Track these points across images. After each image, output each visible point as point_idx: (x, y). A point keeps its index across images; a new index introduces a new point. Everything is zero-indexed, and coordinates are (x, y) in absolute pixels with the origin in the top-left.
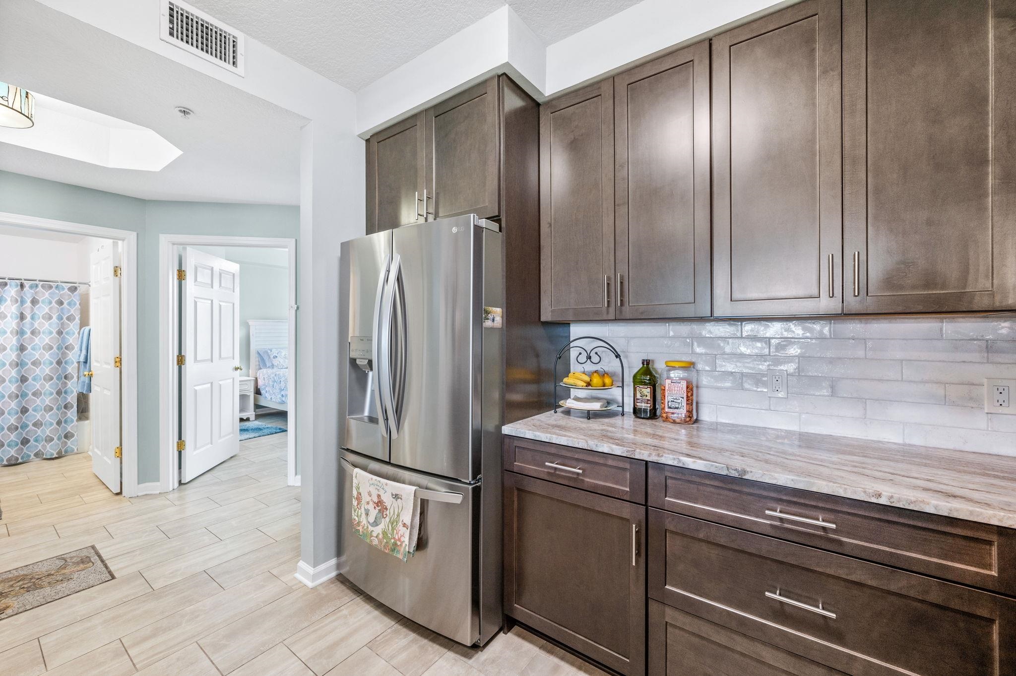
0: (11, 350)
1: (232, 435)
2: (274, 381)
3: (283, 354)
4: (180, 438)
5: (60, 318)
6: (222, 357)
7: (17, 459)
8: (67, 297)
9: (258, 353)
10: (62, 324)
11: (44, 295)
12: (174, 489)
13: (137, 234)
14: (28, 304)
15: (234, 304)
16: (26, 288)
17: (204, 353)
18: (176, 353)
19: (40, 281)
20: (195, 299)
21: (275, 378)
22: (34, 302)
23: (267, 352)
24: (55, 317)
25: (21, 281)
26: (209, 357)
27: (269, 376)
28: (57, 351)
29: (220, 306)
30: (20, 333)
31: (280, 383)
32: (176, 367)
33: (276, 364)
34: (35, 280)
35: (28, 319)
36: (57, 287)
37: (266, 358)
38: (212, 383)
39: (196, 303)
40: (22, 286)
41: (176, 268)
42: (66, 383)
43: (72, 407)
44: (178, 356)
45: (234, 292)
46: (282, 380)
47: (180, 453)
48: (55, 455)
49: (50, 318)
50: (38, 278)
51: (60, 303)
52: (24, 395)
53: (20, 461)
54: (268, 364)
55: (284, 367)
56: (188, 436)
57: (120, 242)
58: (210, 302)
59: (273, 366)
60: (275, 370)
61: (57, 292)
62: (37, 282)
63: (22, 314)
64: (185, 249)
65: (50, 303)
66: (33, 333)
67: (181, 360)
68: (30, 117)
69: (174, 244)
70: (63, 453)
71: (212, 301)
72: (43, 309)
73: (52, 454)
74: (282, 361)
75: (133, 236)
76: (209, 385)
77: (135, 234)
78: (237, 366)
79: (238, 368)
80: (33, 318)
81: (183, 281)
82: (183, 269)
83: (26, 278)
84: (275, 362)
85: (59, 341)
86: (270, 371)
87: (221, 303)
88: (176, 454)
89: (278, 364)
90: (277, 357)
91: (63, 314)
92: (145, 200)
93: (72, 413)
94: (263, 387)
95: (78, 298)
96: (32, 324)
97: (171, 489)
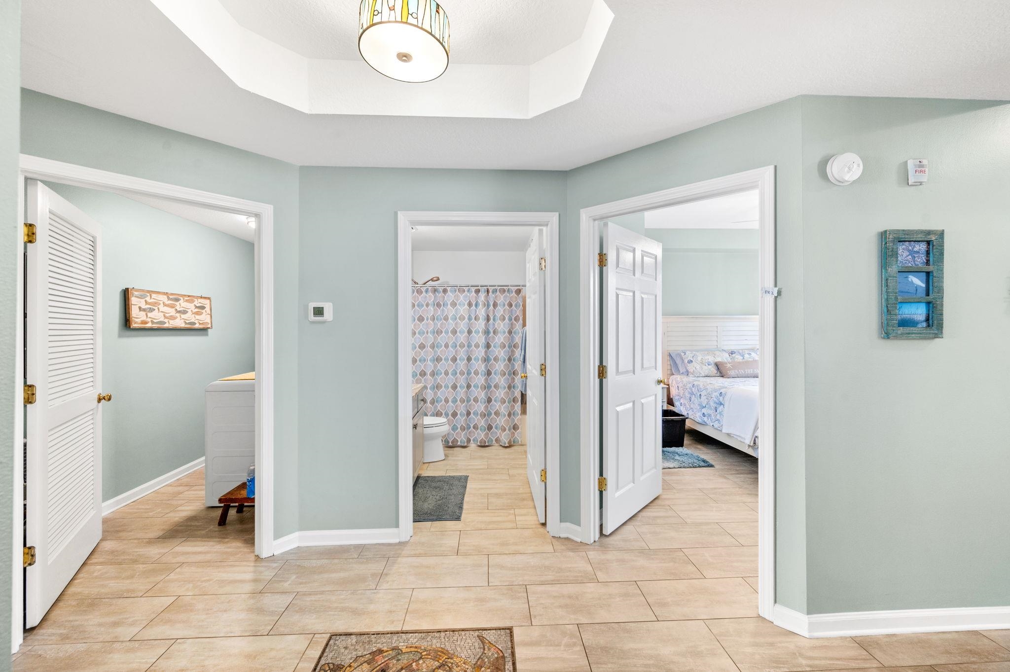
0: (482, 347)
1: (654, 471)
2: (692, 394)
3: (699, 359)
4: (601, 474)
5: (510, 319)
6: (644, 367)
7: (485, 442)
8: (514, 300)
9: (670, 355)
10: (512, 324)
11: (501, 299)
12: (595, 541)
13: (559, 215)
14: (491, 307)
15: (656, 296)
16: (490, 294)
17: (625, 363)
18: (597, 363)
19: (498, 286)
20: (617, 291)
21: (693, 389)
22: (495, 305)
23: (680, 355)
24: (507, 318)
25: (487, 287)
26: (632, 368)
27: (684, 385)
28: (508, 349)
29: (642, 299)
30: (487, 332)
31: (700, 398)
32: (597, 381)
33: (692, 371)
34: (495, 286)
35: (491, 321)
36: (508, 291)
37: (678, 361)
38: (634, 402)
39: (617, 296)
40: (488, 291)
41: (597, 251)
42: (514, 379)
43: (518, 401)
44: (599, 367)
45: (656, 280)
46: (703, 393)
47: (601, 493)
48: (507, 445)
49: (504, 319)
50: (497, 284)
51: (510, 305)
52: (489, 387)
53: (487, 444)
54: (682, 370)
55: (701, 375)
56: (609, 474)
57: (544, 228)
58: (631, 294)
59: (687, 373)
60: (691, 378)
61: (508, 295)
62: (496, 287)
63: (488, 316)
64: (606, 225)
65: (504, 305)
66: (494, 332)
67: (602, 372)
68: (441, 41)
69: (595, 220)
70: (512, 443)
71: (634, 293)
72: (500, 311)
73: (505, 443)
74: (698, 367)
75: (554, 218)
76: (630, 405)
77: (557, 214)
78: (659, 379)
79: (661, 381)
80: (494, 320)
81: (604, 268)
82: (604, 252)
83: (491, 284)
84: (690, 367)
85: (509, 340)
86: (685, 379)
87: (643, 296)
88: (597, 493)
89: (694, 371)
90: (692, 361)
91: (512, 315)
92: (566, 171)
93: (518, 406)
94: (677, 398)
95: (521, 299)
96: (494, 324)
97: (592, 541)
